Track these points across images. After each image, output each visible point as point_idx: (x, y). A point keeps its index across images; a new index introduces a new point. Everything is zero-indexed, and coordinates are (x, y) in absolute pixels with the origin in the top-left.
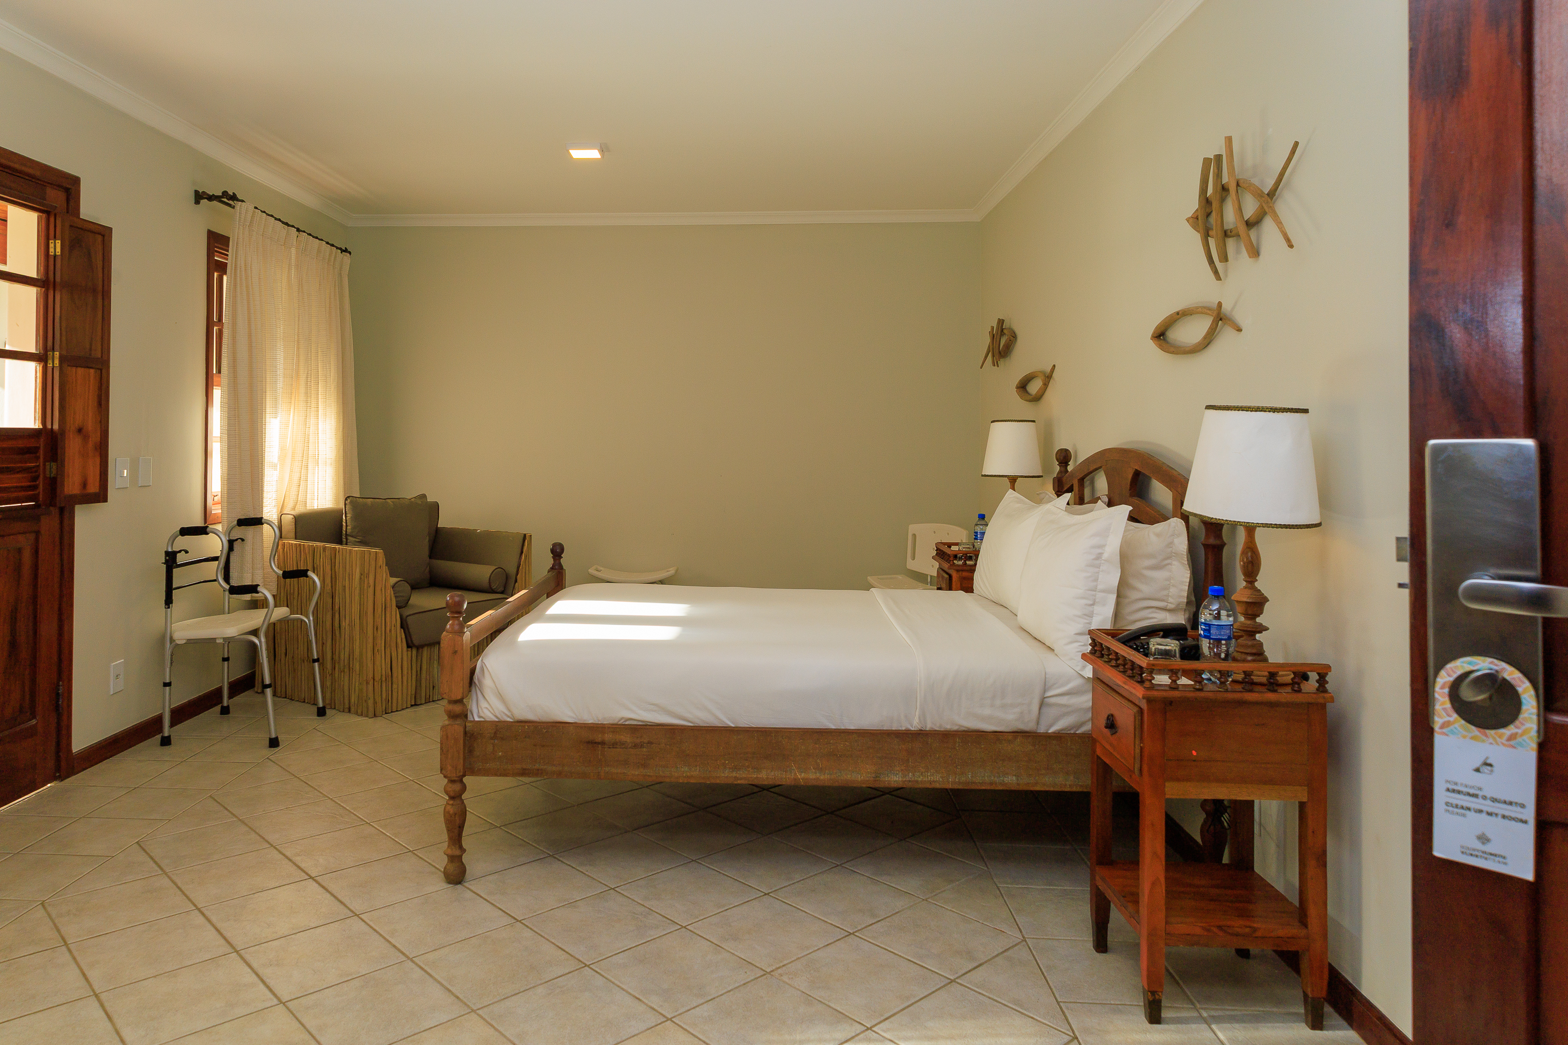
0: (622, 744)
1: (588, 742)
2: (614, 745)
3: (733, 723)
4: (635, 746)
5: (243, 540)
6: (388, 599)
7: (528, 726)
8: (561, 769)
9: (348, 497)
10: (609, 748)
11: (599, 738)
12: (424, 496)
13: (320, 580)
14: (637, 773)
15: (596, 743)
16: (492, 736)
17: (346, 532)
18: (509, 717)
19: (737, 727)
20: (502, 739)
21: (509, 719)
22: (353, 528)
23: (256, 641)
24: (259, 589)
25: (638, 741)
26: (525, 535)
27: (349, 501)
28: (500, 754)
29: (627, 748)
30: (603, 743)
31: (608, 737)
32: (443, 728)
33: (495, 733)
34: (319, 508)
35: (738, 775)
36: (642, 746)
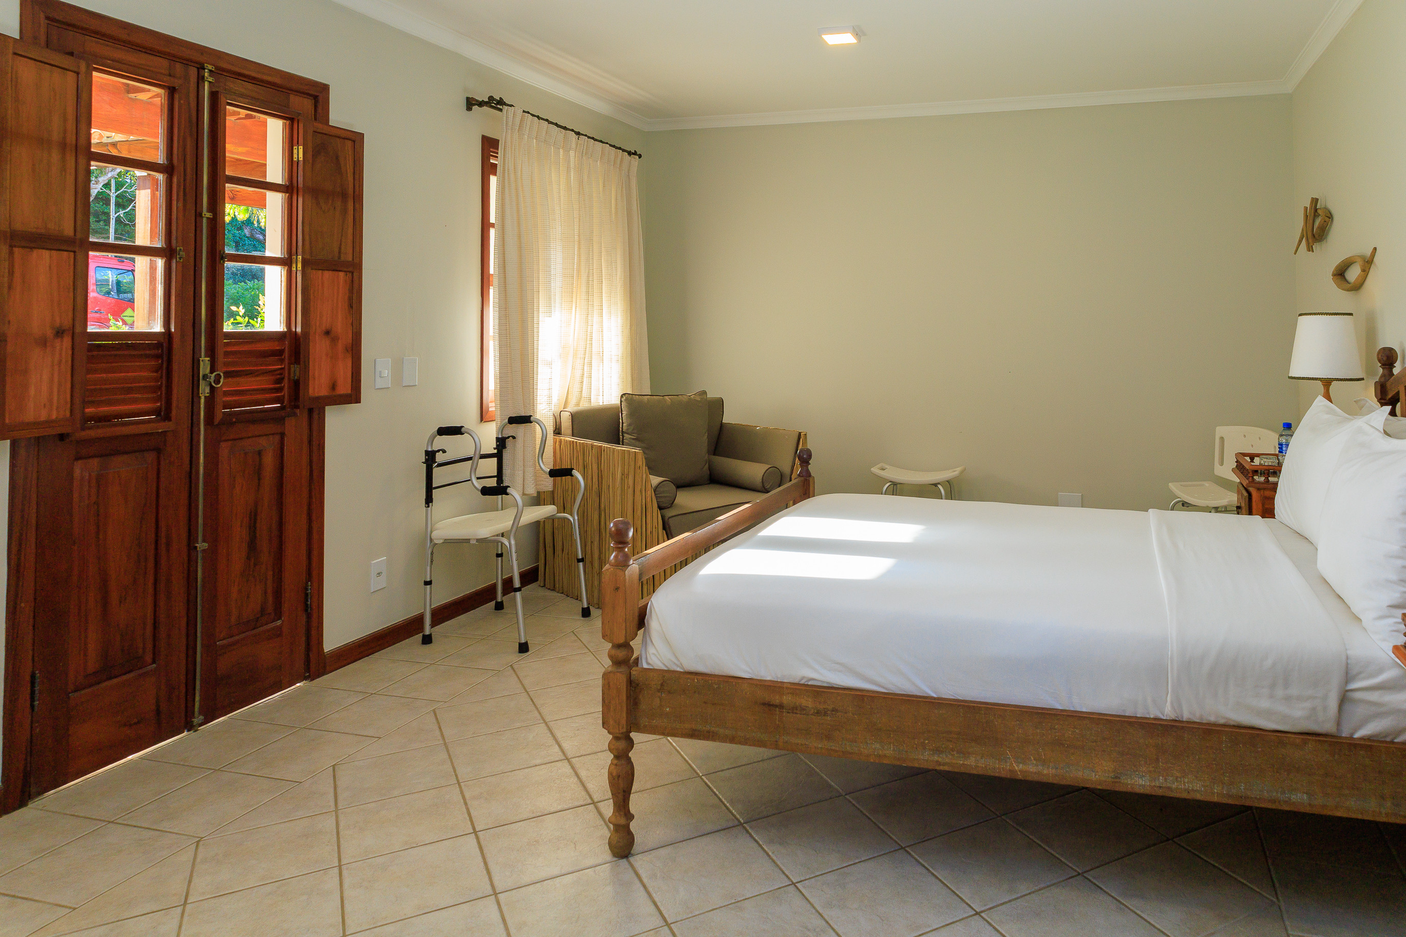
0: (803, 709)
1: (764, 704)
2: (794, 709)
3: (935, 693)
4: (818, 713)
5: (514, 438)
6: (649, 499)
7: (697, 679)
8: (734, 733)
9: (624, 394)
10: (788, 712)
11: (776, 700)
12: (704, 393)
13: (584, 479)
14: (820, 746)
15: (773, 705)
16: (659, 688)
17: (622, 429)
18: (677, 666)
19: (939, 699)
20: (669, 692)
21: (678, 669)
22: (629, 425)
23: (507, 543)
24: (509, 490)
25: (821, 707)
26: (800, 434)
27: (624, 398)
28: (668, 709)
29: (808, 715)
30: (781, 706)
31: (787, 699)
32: (605, 676)
33: (662, 685)
34: (604, 404)
35: (940, 760)
36: (825, 714)
